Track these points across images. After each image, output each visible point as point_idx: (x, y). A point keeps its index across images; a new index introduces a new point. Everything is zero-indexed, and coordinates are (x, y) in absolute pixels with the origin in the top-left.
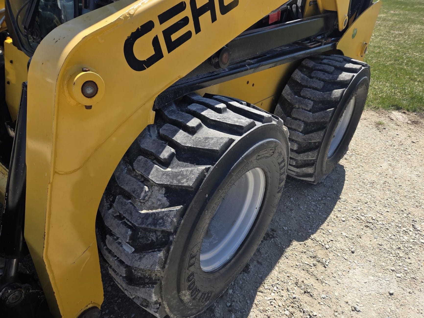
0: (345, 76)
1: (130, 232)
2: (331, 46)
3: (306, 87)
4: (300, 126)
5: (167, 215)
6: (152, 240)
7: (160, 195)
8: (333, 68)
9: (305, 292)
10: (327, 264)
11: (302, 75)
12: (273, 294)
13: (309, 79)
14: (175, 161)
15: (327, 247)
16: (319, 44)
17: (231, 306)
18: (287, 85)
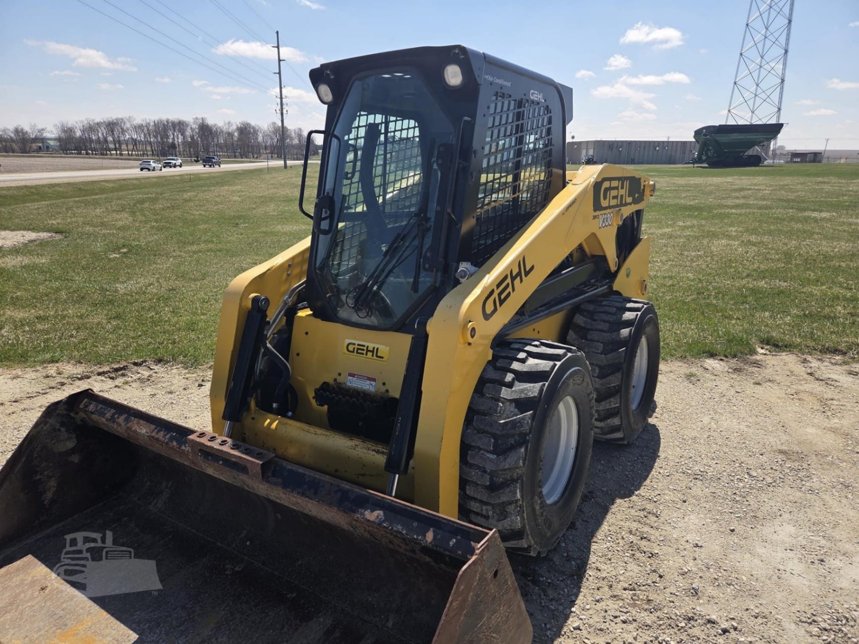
0: (628, 316)
1: (493, 440)
2: (607, 288)
3: (592, 330)
4: (595, 370)
5: (523, 418)
6: (511, 444)
7: (512, 408)
8: (615, 309)
9: (642, 539)
10: (659, 513)
11: (585, 319)
12: (608, 543)
13: (593, 322)
14: (516, 383)
15: (655, 500)
16: (596, 287)
17: (568, 556)
18: (570, 331)
